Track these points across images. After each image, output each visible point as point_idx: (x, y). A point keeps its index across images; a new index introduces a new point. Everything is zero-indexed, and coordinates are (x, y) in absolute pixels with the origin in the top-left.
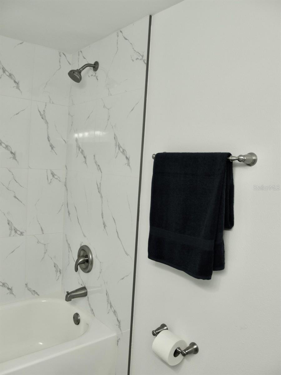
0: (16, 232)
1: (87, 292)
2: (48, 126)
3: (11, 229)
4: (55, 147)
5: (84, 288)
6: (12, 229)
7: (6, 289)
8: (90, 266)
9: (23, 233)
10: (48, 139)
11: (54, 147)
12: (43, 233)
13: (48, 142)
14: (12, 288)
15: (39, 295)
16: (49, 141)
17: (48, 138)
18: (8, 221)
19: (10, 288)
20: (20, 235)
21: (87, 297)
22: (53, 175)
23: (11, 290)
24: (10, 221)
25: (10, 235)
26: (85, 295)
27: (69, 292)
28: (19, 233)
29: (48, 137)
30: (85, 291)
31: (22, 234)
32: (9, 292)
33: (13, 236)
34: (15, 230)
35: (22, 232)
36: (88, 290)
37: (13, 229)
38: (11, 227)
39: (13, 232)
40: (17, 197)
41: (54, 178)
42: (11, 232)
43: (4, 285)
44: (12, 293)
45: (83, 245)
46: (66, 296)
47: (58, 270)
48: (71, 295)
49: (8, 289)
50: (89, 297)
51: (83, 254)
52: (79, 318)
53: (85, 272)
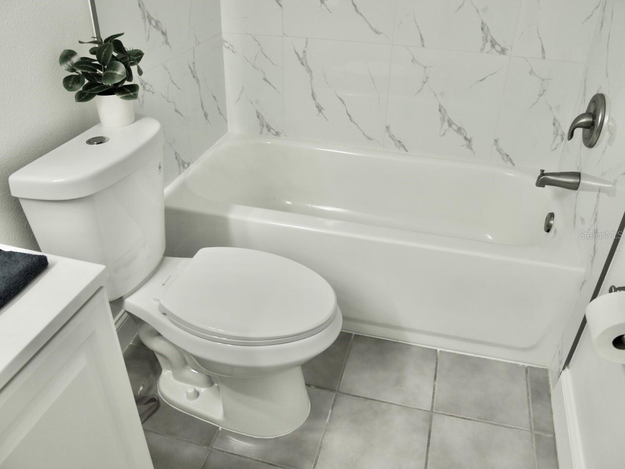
0: (493, 46)
1: (579, 183)
3: (485, 40)
5: (578, 175)
7: (461, 138)
8: (595, 136)
9: (506, 51)
12: (544, 58)
14: (471, 139)
15: (514, 165)
18: (482, 23)
19: (469, 139)
20: (500, 53)
21: (576, 191)
23: (469, 141)
24: (485, 25)
25: (482, 50)
26: (575, 187)
27: (545, 172)
28: (498, 48)
30: (578, 181)
31: (503, 51)
32: (466, 144)
33: (488, 52)
34: (491, 41)
35: (504, 48)
36: (582, 181)
37: (489, 41)
38: (487, 37)
39: (488, 45)
42: (484, 45)
43: (459, 130)
44: (469, 146)
45: (600, 92)
46: (539, 177)
47: (560, 133)
48: (547, 178)
49: (466, 138)
50: (580, 192)
51: (592, 111)
52: (551, 222)
53: (586, 145)
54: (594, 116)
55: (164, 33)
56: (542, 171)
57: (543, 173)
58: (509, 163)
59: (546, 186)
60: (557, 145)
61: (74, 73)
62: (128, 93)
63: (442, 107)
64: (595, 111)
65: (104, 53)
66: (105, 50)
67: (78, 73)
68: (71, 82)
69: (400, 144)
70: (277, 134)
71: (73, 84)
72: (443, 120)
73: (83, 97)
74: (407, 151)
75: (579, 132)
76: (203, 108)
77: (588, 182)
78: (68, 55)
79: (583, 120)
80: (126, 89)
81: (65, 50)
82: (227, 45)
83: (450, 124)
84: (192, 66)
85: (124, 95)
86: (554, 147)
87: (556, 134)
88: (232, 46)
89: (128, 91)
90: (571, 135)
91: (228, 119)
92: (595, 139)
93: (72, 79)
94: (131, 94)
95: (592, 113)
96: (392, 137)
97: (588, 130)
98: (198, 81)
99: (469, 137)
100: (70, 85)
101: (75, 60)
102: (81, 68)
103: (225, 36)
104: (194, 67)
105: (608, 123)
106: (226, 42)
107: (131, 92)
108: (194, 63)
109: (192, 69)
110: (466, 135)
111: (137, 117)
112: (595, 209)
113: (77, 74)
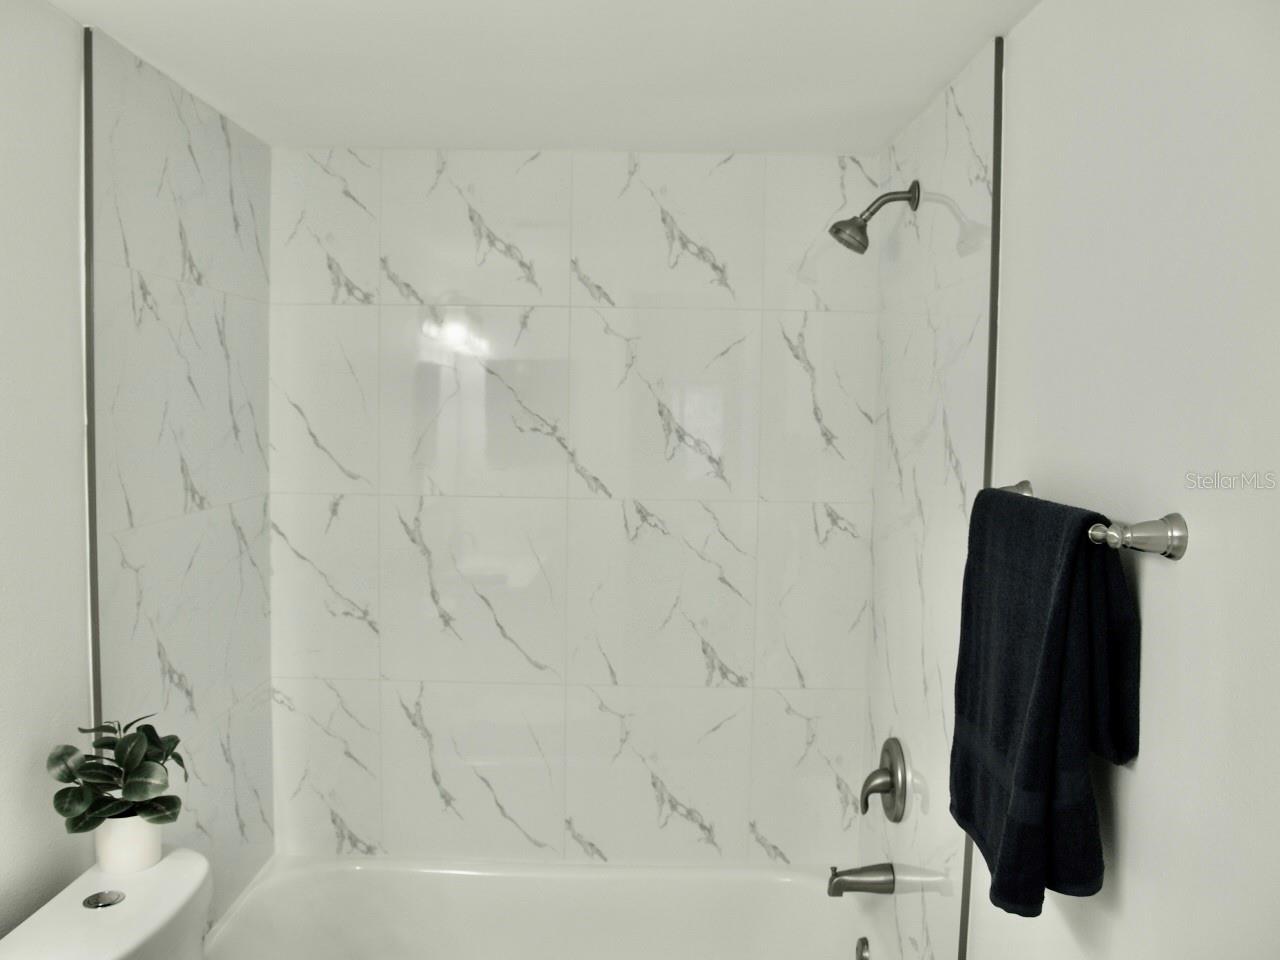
0: (724, 675)
1: (893, 882)
2: (813, 377)
3: (711, 666)
4: (836, 438)
5: (888, 868)
6: (713, 667)
7: (696, 828)
8: (898, 803)
9: (745, 681)
10: (816, 414)
11: (833, 437)
12: (803, 686)
13: (816, 423)
14: (711, 826)
15: (788, 862)
16: (819, 420)
17: (816, 412)
18: (703, 643)
19: (708, 826)
20: (737, 685)
21: (892, 896)
22: (834, 518)
23: (709, 830)
24: (708, 644)
25: (708, 682)
26: (888, 888)
27: (838, 871)
28: (732, 678)
29: (815, 409)
30: (889, 877)
31: (741, 682)
32: (705, 836)
33: (718, 685)
34: (721, 669)
35: (741, 677)
36: (899, 877)
37: (717, 668)
38: (713, 662)
39: (717, 674)
40: (728, 579)
41: (836, 529)
42: (711, 674)
43: (690, 814)
44: (711, 840)
45: (893, 736)
46: (831, 880)
47: (850, 800)
48: (844, 881)
49: (703, 827)
50: (898, 897)
51: (887, 765)
52: (866, 954)
53: (889, 817)
54: (892, 773)
55: (189, 693)
56: (834, 869)
57: (835, 873)
58: (779, 860)
59: (845, 894)
60: (851, 819)
61: (72, 785)
62: (162, 811)
63: (657, 778)
64: (892, 765)
65: (129, 749)
66: (133, 744)
67: (77, 783)
68: (68, 800)
69: (592, 848)
70: (370, 850)
71: (70, 803)
72: (661, 800)
73: (81, 824)
74: (605, 860)
75: (876, 799)
76: (238, 814)
77: (908, 878)
78: (62, 755)
79: (878, 781)
80: (158, 805)
81: (59, 747)
82: (279, 697)
83: (674, 806)
84: (225, 743)
85: (155, 816)
86: (846, 824)
87: (845, 801)
88: (289, 699)
89: (163, 808)
90: (865, 806)
91: (276, 830)
92: (902, 808)
93: (70, 794)
94: (168, 813)
95: (888, 770)
96: (577, 838)
97: (888, 795)
98: (233, 766)
99: (707, 824)
100: (66, 806)
101: (71, 762)
102: (83, 775)
103: (275, 683)
104: (228, 744)
105: (912, 781)
106: (278, 692)
107: (168, 809)
108: (228, 737)
109: (226, 746)
110: (702, 820)
111: (166, 850)
112: (923, 923)
113: (78, 786)
